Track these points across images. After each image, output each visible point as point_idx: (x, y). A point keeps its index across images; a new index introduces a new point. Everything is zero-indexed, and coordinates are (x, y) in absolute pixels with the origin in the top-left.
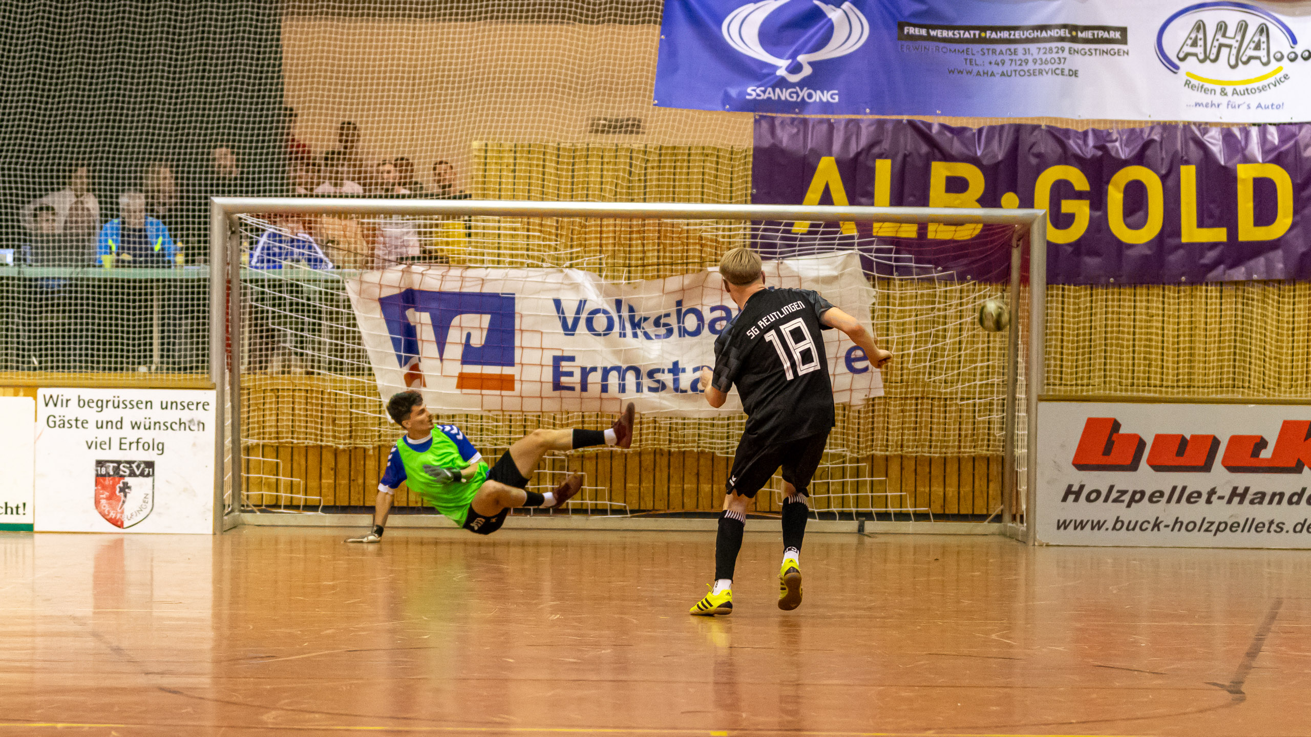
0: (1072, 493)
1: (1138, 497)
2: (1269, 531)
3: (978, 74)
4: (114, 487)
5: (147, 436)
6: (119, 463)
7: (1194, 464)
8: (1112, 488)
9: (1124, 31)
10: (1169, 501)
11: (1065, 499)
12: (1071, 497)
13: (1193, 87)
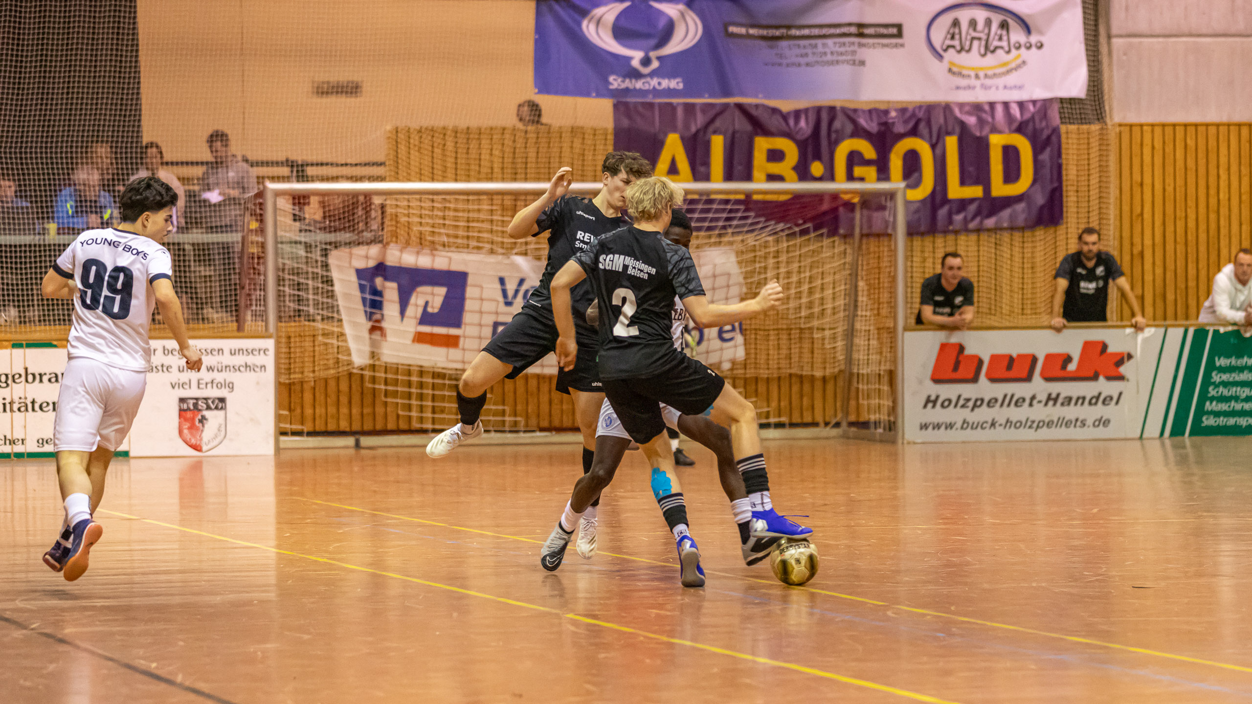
0: (931, 402)
1: (979, 403)
2: (1075, 426)
3: (788, 65)
4: (193, 419)
5: (219, 377)
6: (197, 399)
7: (1019, 376)
8: (959, 397)
9: (899, 27)
10: (1002, 405)
11: (925, 406)
12: (930, 405)
13: (954, 73)
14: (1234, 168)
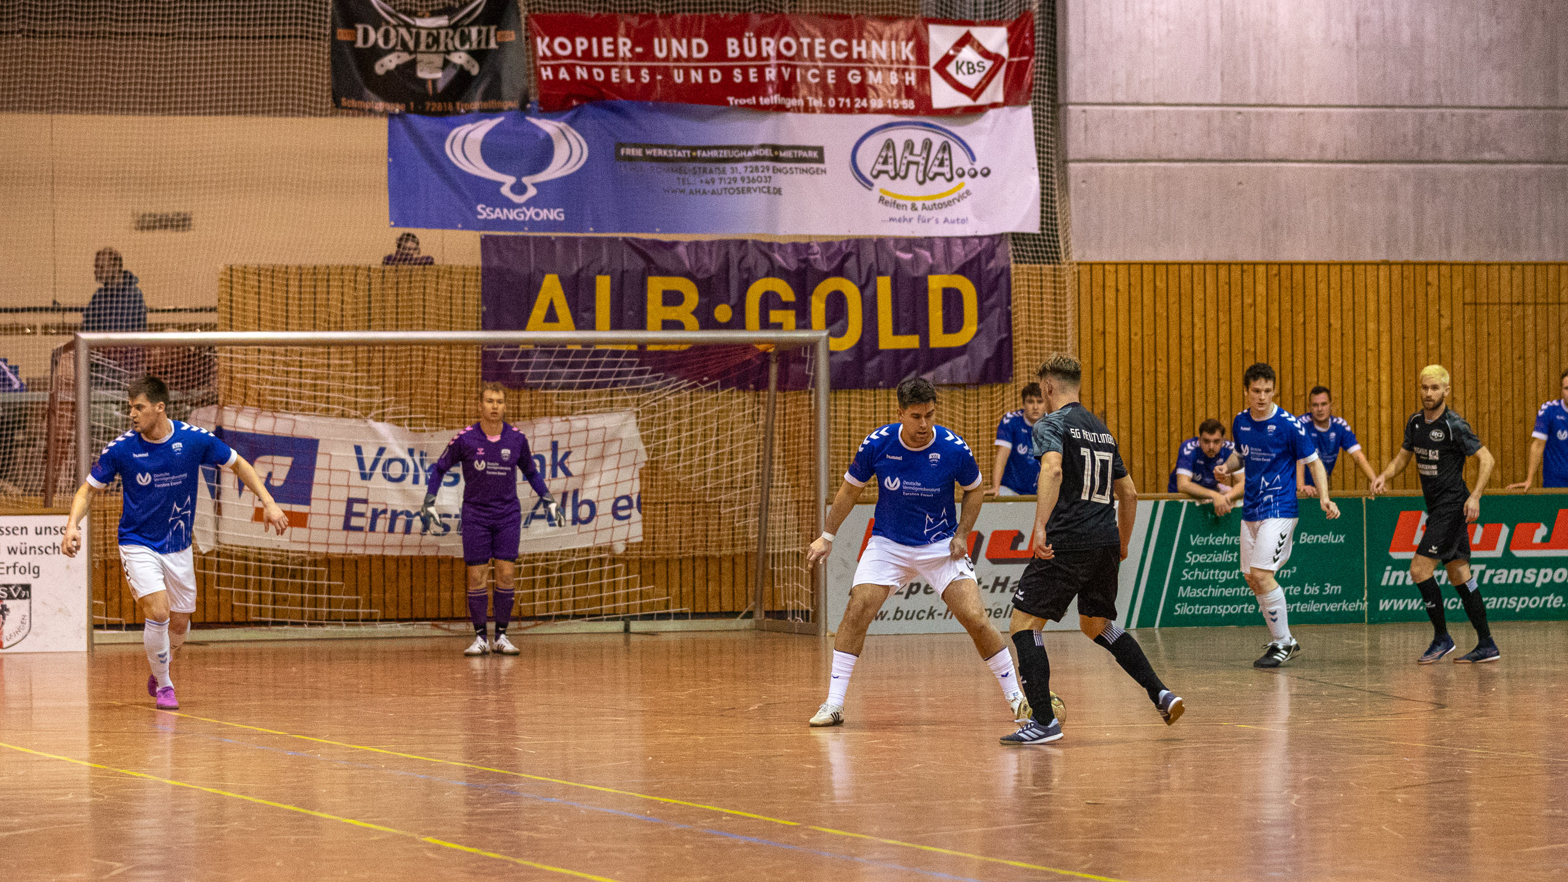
3: (692, 193)
5: (22, 560)
9: (820, 150)
13: (886, 203)
14: (1211, 314)
